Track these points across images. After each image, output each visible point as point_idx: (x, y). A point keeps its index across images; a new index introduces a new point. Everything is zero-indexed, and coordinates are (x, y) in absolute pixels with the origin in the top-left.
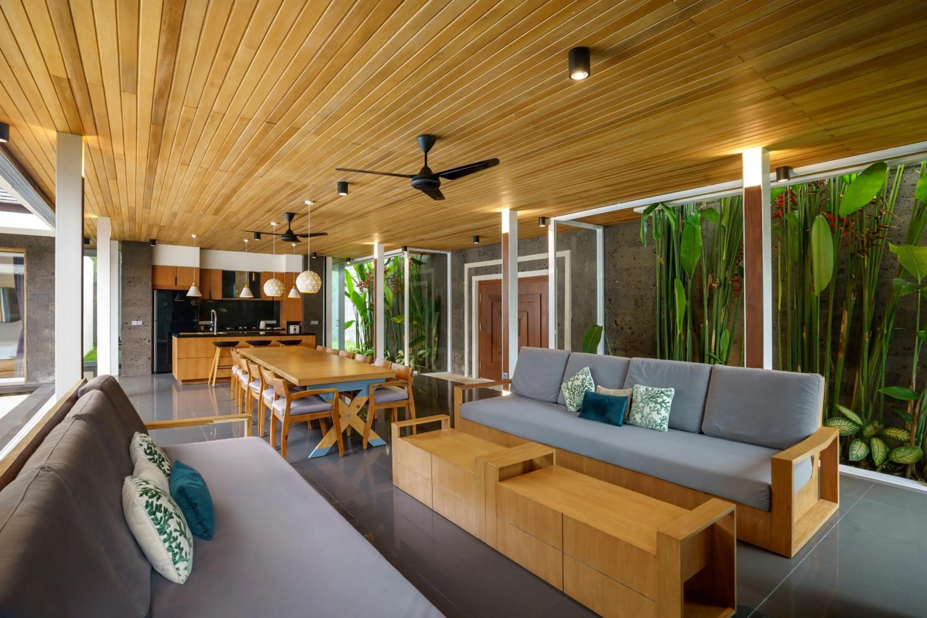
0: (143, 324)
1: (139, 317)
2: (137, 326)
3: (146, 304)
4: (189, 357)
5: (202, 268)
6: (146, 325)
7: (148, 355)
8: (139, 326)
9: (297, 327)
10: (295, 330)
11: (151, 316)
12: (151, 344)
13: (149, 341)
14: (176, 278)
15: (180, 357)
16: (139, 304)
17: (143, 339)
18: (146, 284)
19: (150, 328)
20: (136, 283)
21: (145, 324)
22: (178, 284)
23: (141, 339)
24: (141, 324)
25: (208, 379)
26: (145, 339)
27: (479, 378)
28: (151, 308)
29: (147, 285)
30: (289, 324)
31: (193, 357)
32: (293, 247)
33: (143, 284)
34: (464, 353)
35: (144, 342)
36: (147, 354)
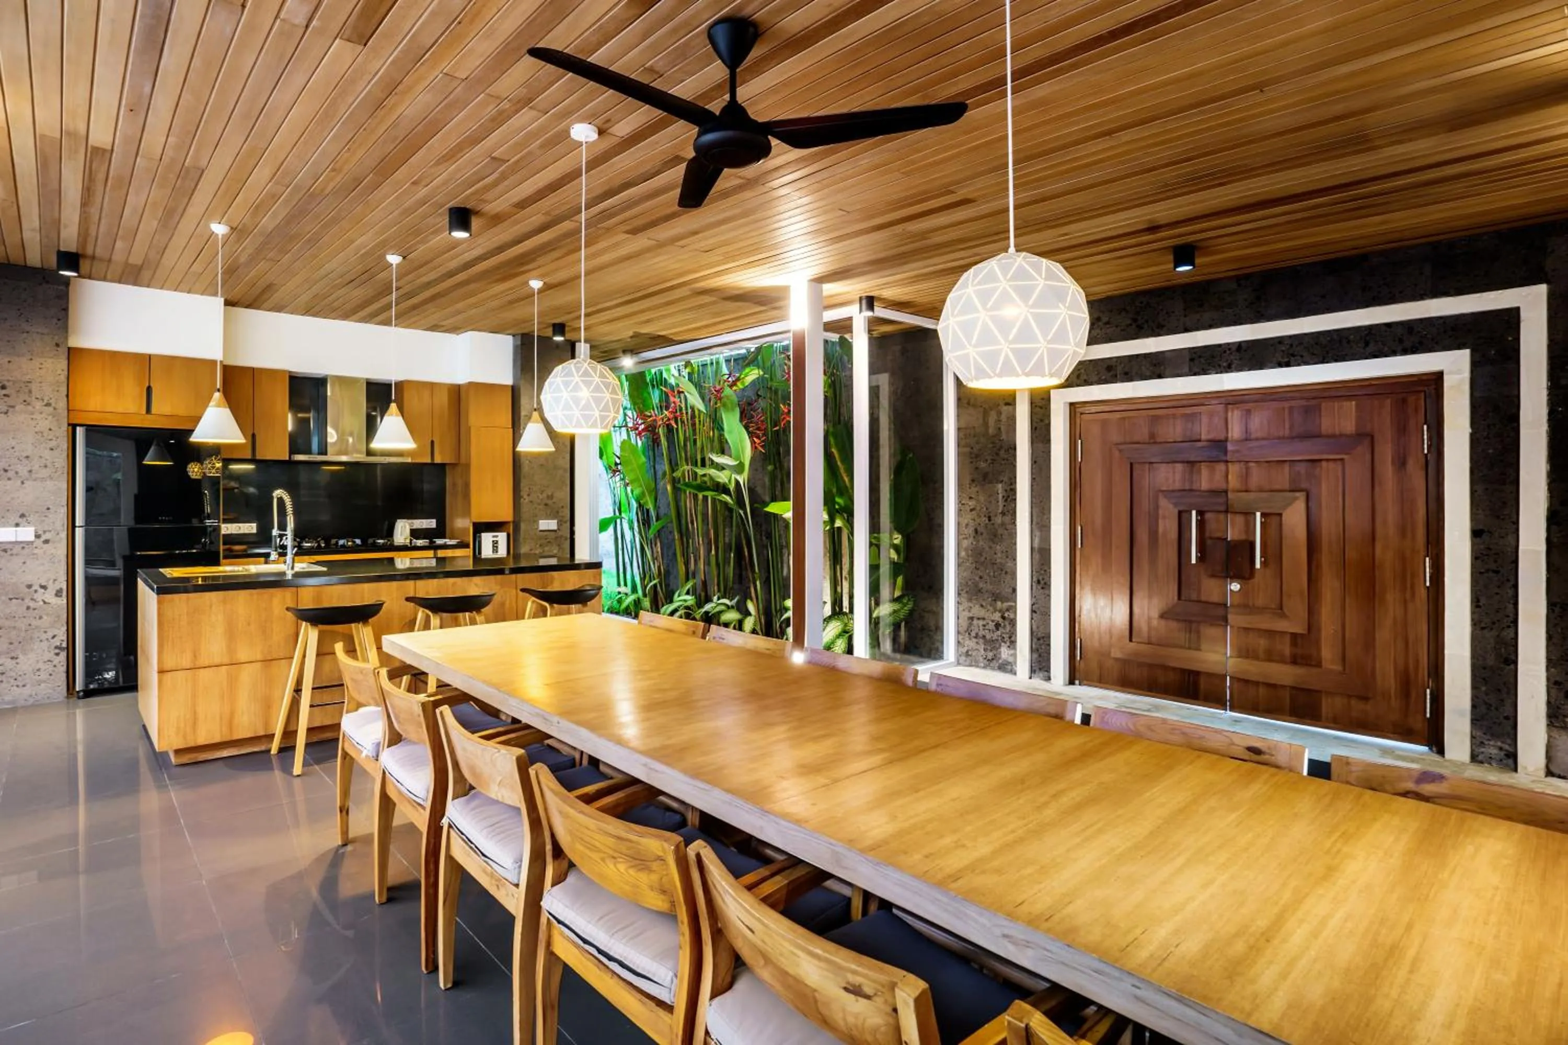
0: (38, 536)
1: (22, 516)
2: (16, 543)
3: (45, 473)
4: (204, 661)
5: (230, 362)
6: (46, 542)
7: (54, 637)
8: (24, 545)
9: (502, 537)
10: (495, 545)
11: (63, 511)
12: (63, 601)
13: (58, 594)
14: (149, 389)
15: (169, 665)
16: (23, 471)
17: (36, 587)
18: (48, 405)
19: (61, 550)
20: (10, 401)
21: (44, 538)
22: (154, 410)
23: (29, 586)
24: (31, 538)
25: (272, 736)
26: (44, 587)
27: (1071, 682)
28: (64, 485)
29: (51, 409)
30: (481, 528)
31: (217, 661)
32: (533, 289)
33: (38, 405)
34: (1013, 609)
35: (40, 595)
36: (50, 634)
